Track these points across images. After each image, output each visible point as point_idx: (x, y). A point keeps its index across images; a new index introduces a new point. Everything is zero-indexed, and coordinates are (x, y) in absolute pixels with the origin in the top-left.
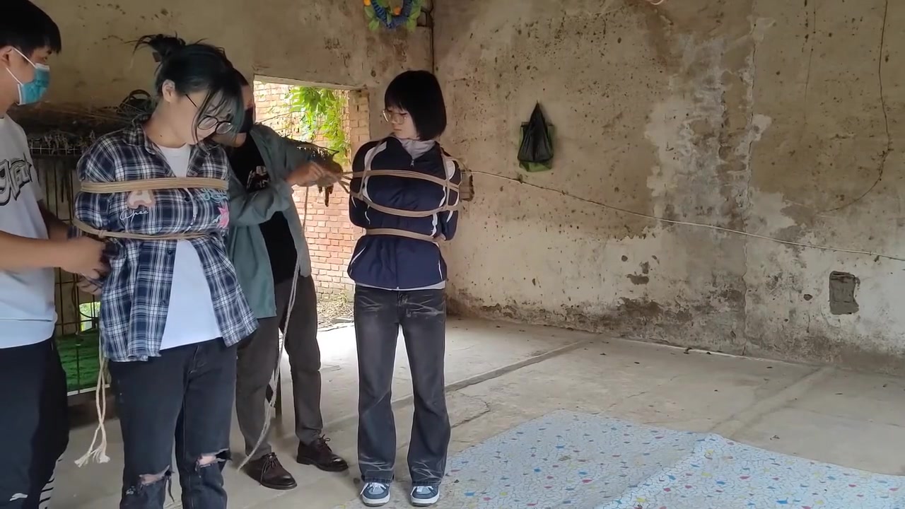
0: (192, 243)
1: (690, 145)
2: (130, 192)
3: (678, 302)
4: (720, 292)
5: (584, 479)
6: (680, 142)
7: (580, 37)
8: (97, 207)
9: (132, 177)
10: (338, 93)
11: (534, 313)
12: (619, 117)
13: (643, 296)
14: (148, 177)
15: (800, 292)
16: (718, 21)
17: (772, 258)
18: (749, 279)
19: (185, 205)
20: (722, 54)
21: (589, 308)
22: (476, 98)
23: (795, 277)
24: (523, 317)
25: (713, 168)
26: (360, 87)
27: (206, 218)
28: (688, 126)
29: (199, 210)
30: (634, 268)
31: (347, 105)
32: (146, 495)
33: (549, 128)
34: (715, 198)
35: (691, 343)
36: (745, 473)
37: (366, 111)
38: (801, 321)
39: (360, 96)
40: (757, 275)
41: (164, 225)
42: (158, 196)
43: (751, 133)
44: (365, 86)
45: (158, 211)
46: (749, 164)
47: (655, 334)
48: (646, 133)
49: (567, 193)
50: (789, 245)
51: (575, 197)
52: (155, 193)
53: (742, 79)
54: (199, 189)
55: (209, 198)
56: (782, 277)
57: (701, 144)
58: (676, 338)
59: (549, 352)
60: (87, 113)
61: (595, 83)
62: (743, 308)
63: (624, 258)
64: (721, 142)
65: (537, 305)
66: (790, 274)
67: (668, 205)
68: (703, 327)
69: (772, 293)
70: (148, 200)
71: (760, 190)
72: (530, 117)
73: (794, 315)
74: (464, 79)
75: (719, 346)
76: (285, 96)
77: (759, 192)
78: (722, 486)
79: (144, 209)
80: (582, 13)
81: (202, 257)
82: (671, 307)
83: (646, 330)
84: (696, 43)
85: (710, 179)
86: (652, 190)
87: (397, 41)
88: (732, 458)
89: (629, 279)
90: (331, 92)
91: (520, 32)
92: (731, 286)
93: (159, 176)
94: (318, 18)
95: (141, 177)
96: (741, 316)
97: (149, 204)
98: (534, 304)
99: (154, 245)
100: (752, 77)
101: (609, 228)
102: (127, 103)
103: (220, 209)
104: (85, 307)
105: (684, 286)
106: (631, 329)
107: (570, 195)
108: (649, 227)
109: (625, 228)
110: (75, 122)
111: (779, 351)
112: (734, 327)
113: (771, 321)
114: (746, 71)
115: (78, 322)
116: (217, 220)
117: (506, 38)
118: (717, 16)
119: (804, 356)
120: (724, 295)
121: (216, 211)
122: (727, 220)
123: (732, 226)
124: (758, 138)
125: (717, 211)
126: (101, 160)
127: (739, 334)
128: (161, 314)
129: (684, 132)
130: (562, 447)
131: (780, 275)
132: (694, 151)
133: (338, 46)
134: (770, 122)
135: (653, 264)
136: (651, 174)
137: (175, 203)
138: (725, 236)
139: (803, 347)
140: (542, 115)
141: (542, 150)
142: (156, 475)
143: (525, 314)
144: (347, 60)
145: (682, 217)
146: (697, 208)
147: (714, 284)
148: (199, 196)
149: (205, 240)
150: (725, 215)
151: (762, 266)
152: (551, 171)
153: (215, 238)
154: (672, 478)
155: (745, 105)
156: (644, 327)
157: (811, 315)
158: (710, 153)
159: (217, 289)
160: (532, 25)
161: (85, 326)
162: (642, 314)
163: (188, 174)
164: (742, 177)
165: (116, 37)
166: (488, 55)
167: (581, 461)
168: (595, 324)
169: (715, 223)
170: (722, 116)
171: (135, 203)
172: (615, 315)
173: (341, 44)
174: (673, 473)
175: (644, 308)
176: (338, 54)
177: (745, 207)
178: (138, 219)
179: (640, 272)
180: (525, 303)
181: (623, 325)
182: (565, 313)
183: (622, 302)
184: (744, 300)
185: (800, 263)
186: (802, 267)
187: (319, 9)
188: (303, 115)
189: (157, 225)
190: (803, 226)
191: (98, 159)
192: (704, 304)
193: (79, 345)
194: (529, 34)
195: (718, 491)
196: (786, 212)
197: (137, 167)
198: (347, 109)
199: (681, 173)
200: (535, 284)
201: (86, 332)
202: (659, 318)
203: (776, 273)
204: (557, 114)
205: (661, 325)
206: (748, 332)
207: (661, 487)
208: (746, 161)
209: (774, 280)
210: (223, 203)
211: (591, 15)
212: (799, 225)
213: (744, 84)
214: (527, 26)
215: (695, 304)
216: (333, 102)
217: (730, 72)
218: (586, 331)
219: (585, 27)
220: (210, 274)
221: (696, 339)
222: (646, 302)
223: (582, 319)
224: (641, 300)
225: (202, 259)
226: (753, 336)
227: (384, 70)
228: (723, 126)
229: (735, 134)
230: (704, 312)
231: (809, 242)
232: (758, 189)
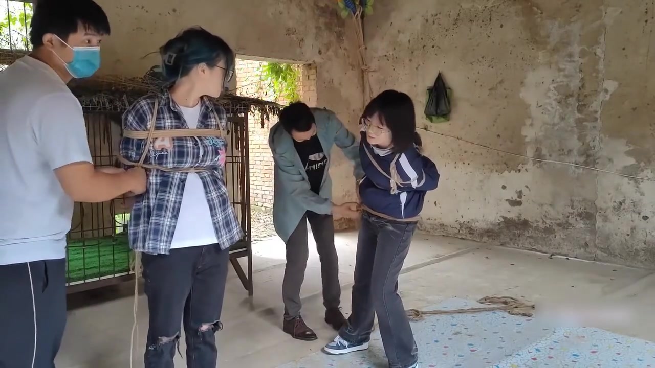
0: (199, 175)
1: (554, 103)
2: (156, 138)
3: (545, 220)
4: (577, 213)
5: (471, 349)
6: (547, 101)
7: (472, 23)
8: (134, 148)
9: (158, 128)
10: (294, 67)
11: (435, 226)
12: (501, 82)
13: (517, 215)
14: (170, 128)
15: (639, 214)
16: (578, 11)
17: (617, 188)
18: (600, 203)
19: (194, 148)
20: (580, 35)
21: (477, 223)
22: (394, 69)
23: (635, 203)
24: (427, 229)
25: (571, 120)
26: (310, 62)
27: (209, 158)
28: (554, 89)
29: (205, 152)
30: (512, 194)
31: (301, 75)
32: (162, 350)
33: (448, 91)
34: (574, 143)
35: (554, 251)
36: (594, 349)
37: (314, 80)
38: (640, 235)
39: (311, 69)
40: (605, 200)
41: (178, 162)
42: (176, 141)
43: (602, 94)
44: (314, 61)
45: (174, 152)
46: (600, 117)
47: (526, 244)
48: (521, 95)
49: (461, 139)
50: (631, 179)
51: (467, 142)
52: (173, 139)
53: (595, 54)
54: (205, 137)
55: (212, 144)
56: (626, 202)
57: (563, 102)
58: (542, 247)
59: (446, 255)
60: (121, 82)
61: (483, 58)
62: (595, 225)
63: (504, 187)
64: (579, 101)
65: (437, 221)
66: (632, 200)
67: (538, 148)
68: (563, 239)
69: (618, 214)
70: (168, 144)
71: (609, 137)
72: (433, 84)
73: (634, 231)
74: (386, 56)
75: (575, 253)
76: (257, 69)
77: (607, 138)
78: (577, 358)
79: (165, 151)
80: (473, 6)
81: (205, 185)
82: (539, 224)
83: (520, 241)
84: (560, 27)
85: (569, 129)
86: (526, 136)
87: (337, 29)
88: (584, 337)
89: (507, 202)
90: (290, 67)
91: (427, 21)
92: (585, 209)
93: (177, 127)
94: (281, 13)
95: (165, 128)
96: (593, 231)
97: (169, 148)
98: (435, 220)
99: (172, 175)
100: (604, 52)
101: (493, 164)
102: (149, 75)
103: (219, 151)
104: (119, 217)
105: (550, 208)
106: (508, 240)
107: (463, 140)
108: (523, 164)
109: (505, 165)
110: (113, 88)
111: (622, 258)
112: (588, 240)
113: (616, 235)
114: (598, 48)
115: (114, 227)
116: (216, 159)
117: (417, 25)
118: (576, 7)
119: (642, 262)
120: (580, 215)
121: (216, 152)
122: (582, 159)
123: (586, 163)
124: (608, 97)
125: (575, 152)
126: (138, 115)
127: (591, 244)
128: (173, 224)
129: (550, 94)
130: (455, 325)
131: (624, 201)
132: (558, 107)
133: (295, 33)
134: (617, 86)
135: (525, 192)
136: (524, 124)
137: (187, 147)
138: (581, 171)
139: (641, 255)
140: (442, 81)
141: (443, 107)
142: (169, 338)
143: (429, 227)
144: (301, 43)
145: (548, 157)
146: (559, 150)
147: (572, 207)
148: (205, 142)
149: (209, 173)
150: (581, 155)
151: (609, 194)
152: (450, 122)
153: (216, 172)
154: (538, 350)
155: (598, 73)
156: (518, 239)
157: (648, 231)
158: (570, 109)
159: (215, 209)
160: (436, 15)
161: (119, 230)
162: (517, 229)
163: (198, 126)
164: (594, 127)
165: (142, 28)
166: (404, 38)
167: (469, 335)
168: (481, 235)
169: (573, 161)
170: (580, 82)
171: (159, 146)
172: (496, 229)
173: (297, 31)
174: (539, 346)
175: (518, 224)
176: (295, 39)
177: (596, 149)
178: (161, 158)
179: (515, 197)
180: (429, 219)
181: (502, 236)
182: (458, 227)
183: (502, 220)
184: (595, 219)
185: (639, 192)
186: (641, 195)
187: (282, 7)
188: (269, 83)
189: (174, 163)
190: (642, 164)
191: (136, 114)
192: (564, 221)
193: (114, 243)
194: (434, 22)
195: (573, 361)
196: (629, 153)
197: (162, 121)
198: (301, 78)
199: (547, 124)
200: (436, 205)
201: (119, 234)
202: (530, 232)
203: (621, 199)
204: (454, 80)
205: (531, 237)
206: (598, 243)
207: (529, 356)
208: (598, 115)
209: (619, 204)
210: (221, 147)
211: (480, 8)
212: (639, 163)
213: (597, 57)
214: (432, 16)
215: (558, 222)
216: (292, 73)
217: (586, 48)
218: (474, 240)
219: (476, 16)
220: (210, 198)
221: (558, 248)
222: (519, 220)
223: (472, 232)
224: (516, 219)
225: (205, 187)
226: (602, 246)
227: (328, 49)
228: (580, 89)
229: (590, 95)
230: (564, 228)
231: (647, 176)
232: (607, 136)
